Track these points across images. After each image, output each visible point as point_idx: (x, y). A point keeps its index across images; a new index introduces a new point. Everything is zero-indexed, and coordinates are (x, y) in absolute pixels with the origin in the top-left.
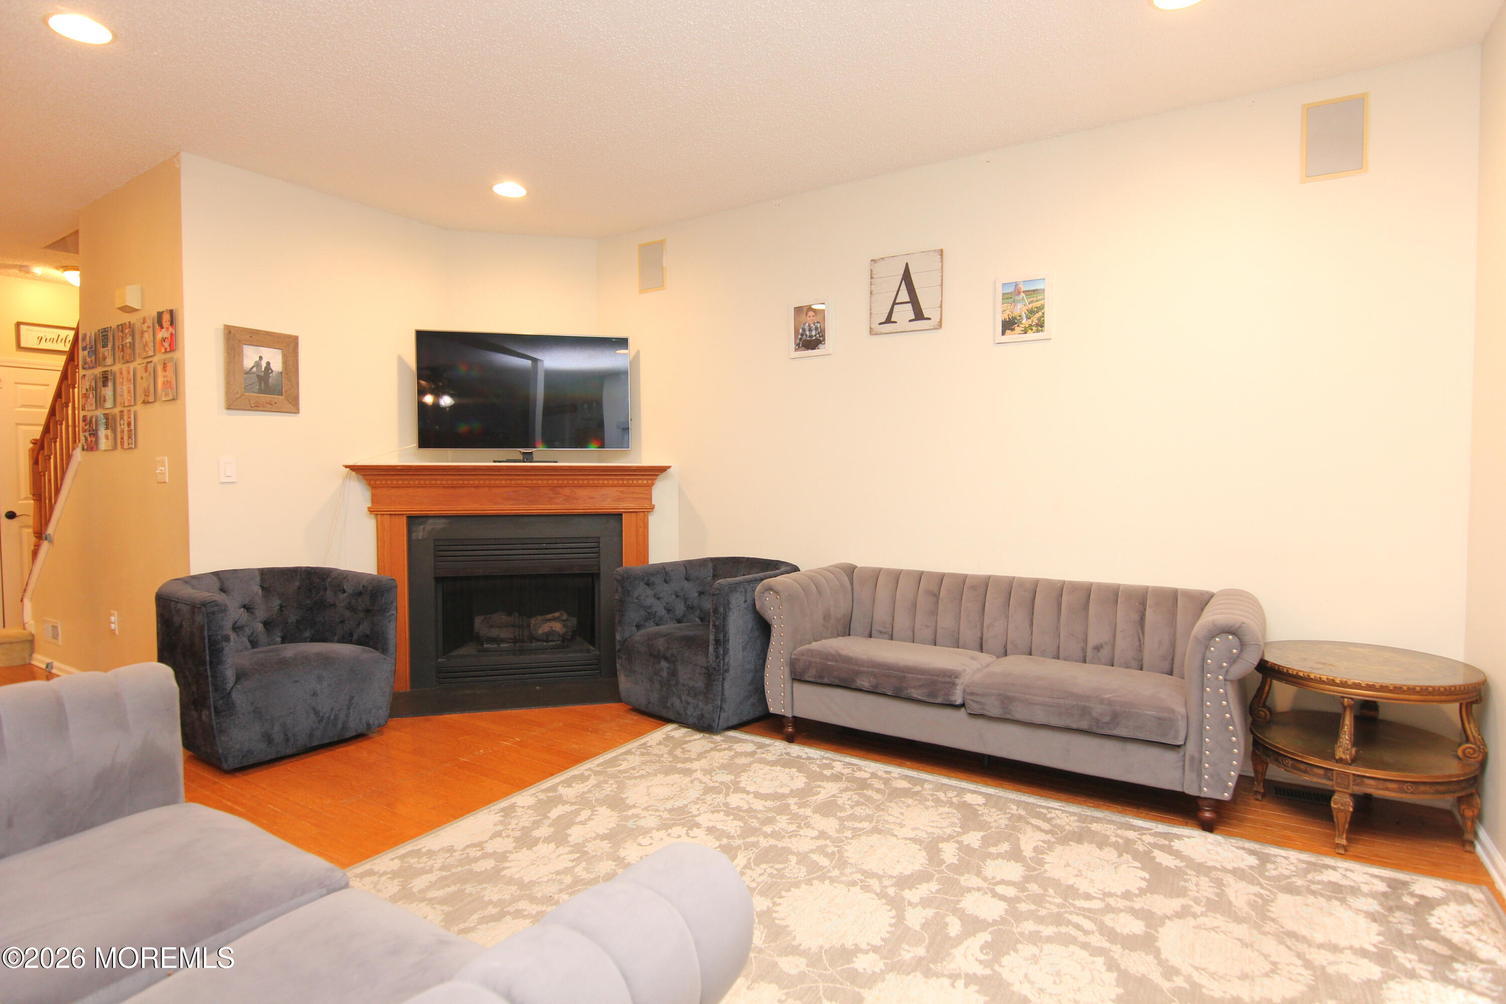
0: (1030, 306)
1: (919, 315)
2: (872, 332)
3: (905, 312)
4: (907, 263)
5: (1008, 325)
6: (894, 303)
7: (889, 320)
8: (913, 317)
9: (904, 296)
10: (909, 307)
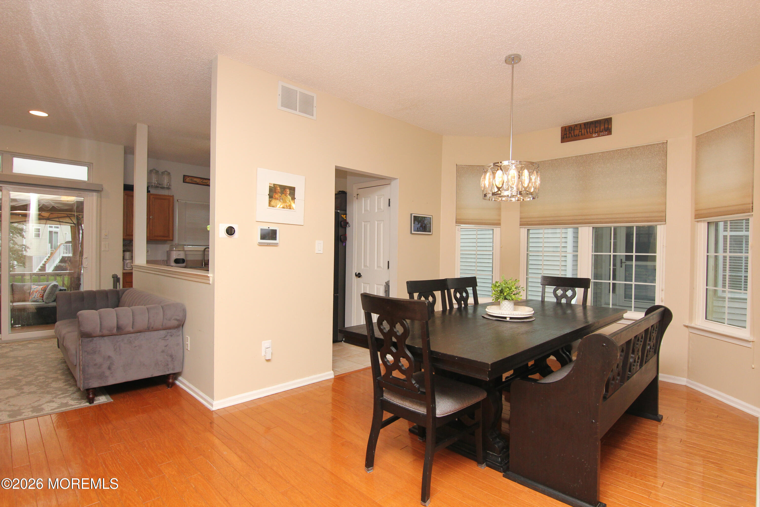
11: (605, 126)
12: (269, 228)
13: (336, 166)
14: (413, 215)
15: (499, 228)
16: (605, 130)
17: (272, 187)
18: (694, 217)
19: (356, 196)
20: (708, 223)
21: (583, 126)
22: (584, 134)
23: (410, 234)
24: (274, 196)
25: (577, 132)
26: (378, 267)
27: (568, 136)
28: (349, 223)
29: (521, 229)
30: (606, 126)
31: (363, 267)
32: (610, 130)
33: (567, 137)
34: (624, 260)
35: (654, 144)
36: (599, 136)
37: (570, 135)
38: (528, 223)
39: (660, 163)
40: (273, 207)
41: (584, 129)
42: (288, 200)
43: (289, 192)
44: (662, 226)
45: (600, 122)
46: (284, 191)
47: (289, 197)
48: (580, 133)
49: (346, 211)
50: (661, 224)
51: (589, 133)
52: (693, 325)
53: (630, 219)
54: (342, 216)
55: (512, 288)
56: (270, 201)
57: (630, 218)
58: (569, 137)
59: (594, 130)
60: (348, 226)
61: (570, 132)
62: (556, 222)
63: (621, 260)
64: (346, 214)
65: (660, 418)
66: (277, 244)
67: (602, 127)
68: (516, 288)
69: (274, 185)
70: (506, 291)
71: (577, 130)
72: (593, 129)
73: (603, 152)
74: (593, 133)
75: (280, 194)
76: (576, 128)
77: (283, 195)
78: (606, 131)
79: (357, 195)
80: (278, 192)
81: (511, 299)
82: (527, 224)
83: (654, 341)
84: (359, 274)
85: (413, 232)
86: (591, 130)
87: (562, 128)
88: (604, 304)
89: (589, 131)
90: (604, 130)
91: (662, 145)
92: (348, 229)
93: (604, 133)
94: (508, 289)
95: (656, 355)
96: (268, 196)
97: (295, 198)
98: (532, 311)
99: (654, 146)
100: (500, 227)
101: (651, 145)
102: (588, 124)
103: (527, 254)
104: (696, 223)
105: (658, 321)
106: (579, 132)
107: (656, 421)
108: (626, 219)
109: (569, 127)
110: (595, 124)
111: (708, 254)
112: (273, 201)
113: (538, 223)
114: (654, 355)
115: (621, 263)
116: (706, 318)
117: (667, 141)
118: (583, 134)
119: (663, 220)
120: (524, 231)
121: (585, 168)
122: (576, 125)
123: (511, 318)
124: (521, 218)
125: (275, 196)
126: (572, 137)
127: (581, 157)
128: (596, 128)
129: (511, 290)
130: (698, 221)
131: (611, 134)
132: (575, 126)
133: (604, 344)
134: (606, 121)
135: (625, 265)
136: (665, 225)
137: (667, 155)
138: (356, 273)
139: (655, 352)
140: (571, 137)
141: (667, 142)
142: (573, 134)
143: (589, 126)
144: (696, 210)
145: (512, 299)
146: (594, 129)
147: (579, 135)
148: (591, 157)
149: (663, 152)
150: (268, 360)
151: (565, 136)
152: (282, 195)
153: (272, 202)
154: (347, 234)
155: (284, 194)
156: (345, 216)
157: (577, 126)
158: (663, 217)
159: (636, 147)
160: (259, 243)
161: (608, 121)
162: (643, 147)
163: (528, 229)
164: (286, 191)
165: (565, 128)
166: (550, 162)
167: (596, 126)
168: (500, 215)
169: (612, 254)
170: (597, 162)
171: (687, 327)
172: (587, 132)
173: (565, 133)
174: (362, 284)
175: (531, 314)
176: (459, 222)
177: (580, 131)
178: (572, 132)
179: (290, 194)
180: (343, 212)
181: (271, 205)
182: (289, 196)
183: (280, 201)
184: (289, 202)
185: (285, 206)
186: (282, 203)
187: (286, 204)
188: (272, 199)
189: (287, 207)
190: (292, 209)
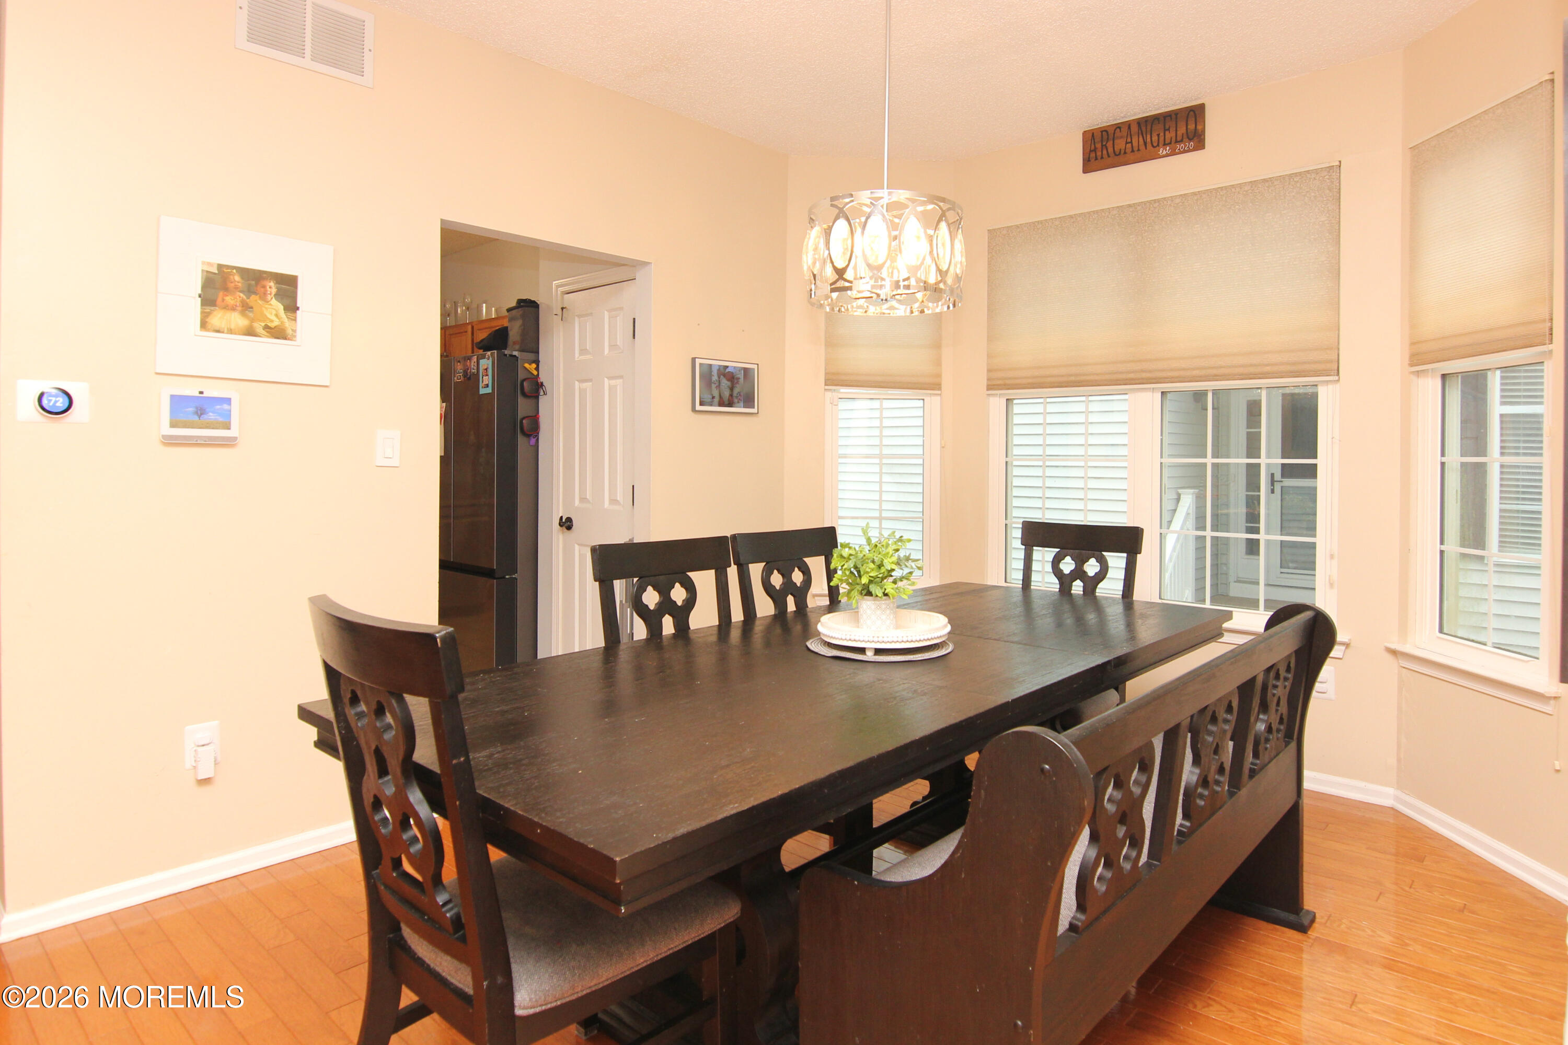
11: (1189, 127)
12: (201, 393)
13: (443, 221)
14: (698, 361)
15: (938, 398)
16: (1188, 137)
17: (215, 274)
18: (1407, 361)
19: (559, 312)
20: (1444, 376)
21: (1134, 128)
22: (1139, 150)
23: (691, 412)
24: (219, 300)
25: (1120, 144)
26: (613, 501)
27: (1099, 154)
28: (544, 384)
29: (992, 399)
30: (1191, 126)
31: (577, 503)
32: (1200, 136)
33: (1096, 159)
34: (1278, 476)
35: (1308, 172)
36: (1173, 153)
37: (1105, 152)
38: (1008, 382)
39: (1322, 219)
40: (216, 331)
41: (1137, 137)
42: (274, 312)
43: (274, 291)
44: (1330, 387)
45: (1176, 118)
46: (257, 284)
47: (276, 304)
48: (1129, 146)
49: (537, 352)
50: (1327, 382)
51: (1149, 146)
52: (1408, 648)
53: (1252, 370)
54: (527, 365)
55: (885, 561)
56: (205, 314)
57: (1251, 365)
58: (1102, 158)
59: (1162, 139)
60: (542, 393)
61: (1104, 144)
62: (1073, 378)
63: (1273, 475)
64: (537, 362)
65: (1306, 922)
66: (235, 439)
67: (1182, 130)
68: (898, 563)
69: (220, 267)
70: (867, 573)
71: (1121, 137)
72: (1158, 135)
73: (1184, 195)
74: (1158, 145)
75: (242, 295)
76: (1118, 133)
77: (253, 297)
78: (1190, 140)
79: (562, 309)
80: (236, 288)
81: (880, 594)
82: (1005, 385)
83: (1284, 708)
84: (569, 520)
85: (698, 407)
86: (1155, 138)
87: (1085, 133)
88: (1235, 582)
89: (1149, 140)
90: (1185, 136)
91: (1329, 172)
92: (543, 401)
93: (1185, 146)
94: (872, 565)
95: (1293, 745)
96: (200, 299)
97: (298, 308)
98: (945, 626)
99: (1308, 176)
100: (940, 395)
101: (1300, 173)
102: (1146, 121)
103: (1006, 462)
104: (1413, 378)
105: (1296, 648)
106: (1127, 143)
107: (1295, 932)
108: (1241, 370)
109: (1102, 132)
110: (1165, 120)
111: (1444, 459)
112: (215, 313)
113: (1029, 384)
114: (1286, 746)
115: (1273, 482)
116: (1441, 630)
117: (1340, 162)
118: (1136, 149)
119: (1333, 370)
120: (997, 403)
121: (1140, 238)
122: (1118, 127)
123: (878, 651)
124: (989, 371)
125: (223, 300)
126: (1109, 156)
127: (1131, 210)
128: (1167, 133)
129: (883, 570)
130: (1418, 373)
131: (1204, 148)
132: (1115, 127)
133: (1047, 767)
134: (1192, 113)
135: (1282, 487)
136: (1338, 386)
137: (1340, 198)
138: (561, 517)
139: (1289, 736)
140: (1107, 156)
141: (1340, 166)
142: (1110, 150)
143: (1149, 128)
144: (1413, 344)
145: (886, 595)
146: (1162, 134)
147: (1125, 153)
148: (1155, 208)
149: (1330, 190)
150: (206, 781)
151: (1093, 155)
152: (247, 298)
153: (211, 316)
154: (540, 414)
155: (255, 293)
156: (534, 366)
157: (1120, 128)
158: (1331, 361)
159: (1265, 181)
160: (163, 436)
161: (1196, 113)
162: (1281, 178)
163: (1007, 400)
164: (264, 287)
165: (1093, 133)
166: (1057, 223)
167: (1167, 127)
168: (938, 363)
169: (1209, 460)
170: (1170, 221)
171: (1394, 652)
172: (1145, 144)
173: (1093, 146)
174: (577, 547)
175: (944, 636)
176: (834, 380)
177: (1129, 140)
178: (1110, 144)
179: (279, 296)
180: (531, 356)
181: (209, 326)
182: (274, 302)
183: (243, 313)
184: (273, 318)
185: (260, 330)
186: (252, 321)
187: (263, 324)
188: (212, 308)
189: (267, 332)
190: (286, 339)
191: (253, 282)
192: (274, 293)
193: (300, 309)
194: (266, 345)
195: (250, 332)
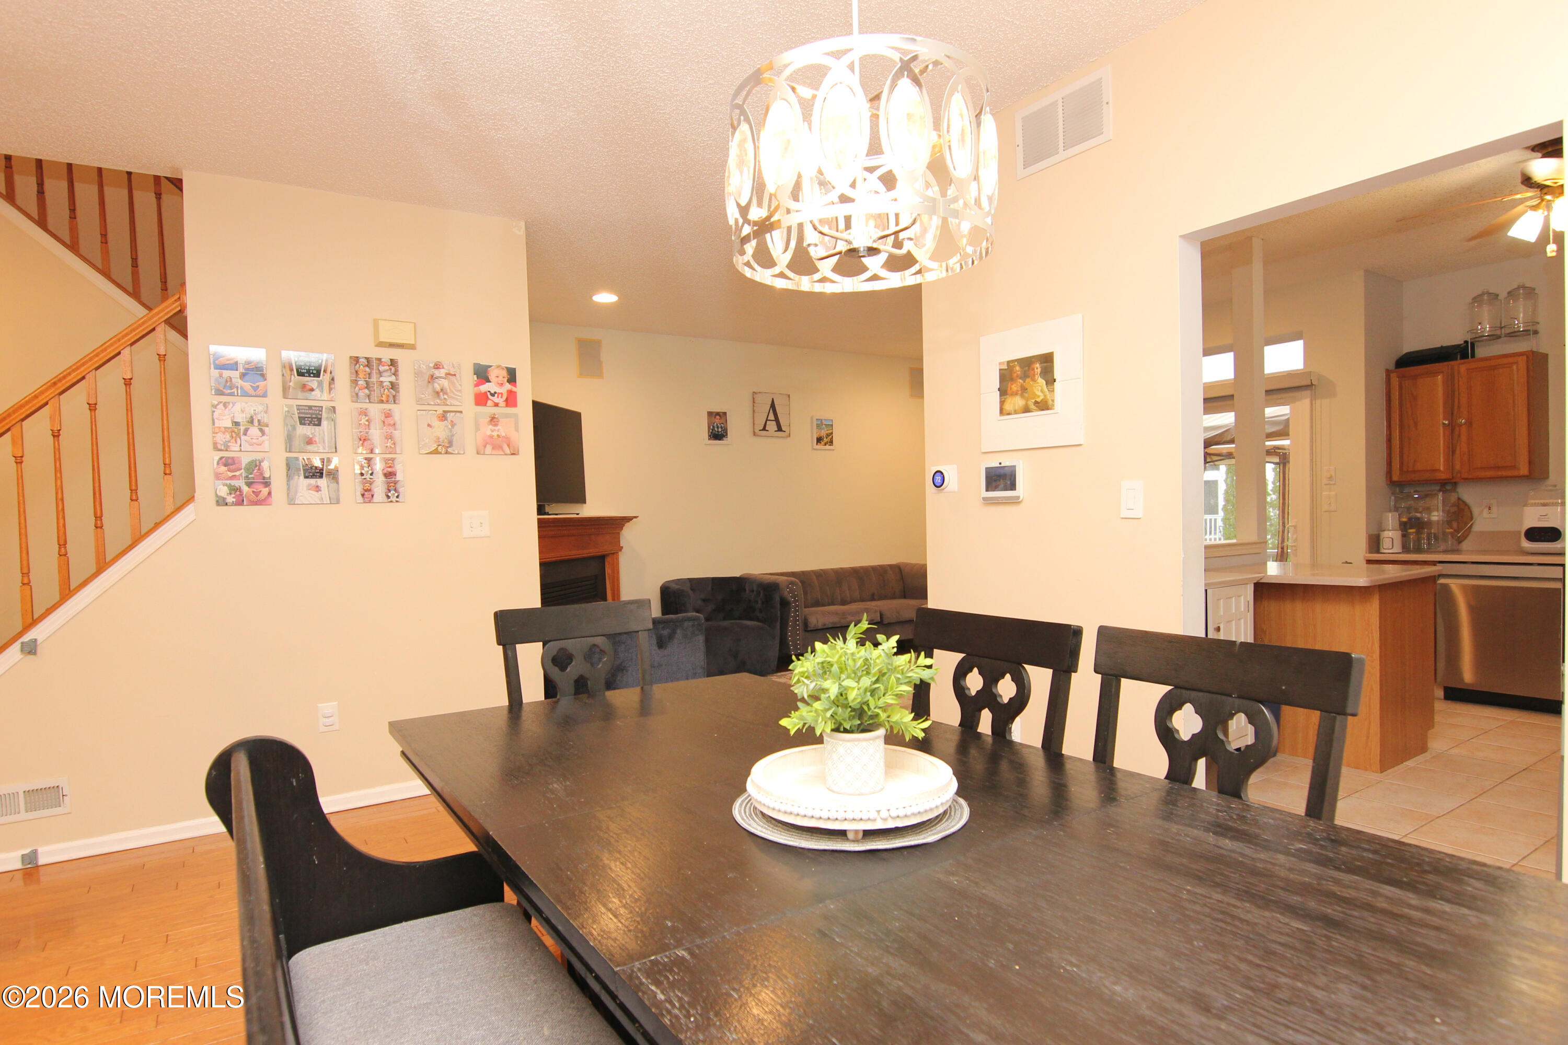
0: (827, 432)
1: (780, 429)
2: (755, 434)
3: (772, 426)
4: (773, 399)
5: (819, 440)
6: (767, 420)
7: (764, 429)
8: (777, 429)
9: (771, 417)
10: (774, 423)
12: (1000, 464)
24: (1009, 389)
40: (1009, 414)
42: (1040, 388)
43: (1039, 370)
46: (1029, 369)
47: (1041, 381)
56: (1002, 403)
66: (1017, 497)
69: (1009, 362)
75: (1021, 381)
77: (1028, 380)
80: (1018, 376)
96: (999, 392)
112: (1007, 400)
125: (1011, 388)
152: (1024, 382)
153: (1005, 403)
155: (1028, 377)
160: (983, 498)
164: (1033, 369)
179: (1043, 373)
181: (1004, 412)
183: (1022, 396)
184: (1039, 393)
185: (1032, 407)
186: (1027, 400)
187: (1033, 401)
188: (1005, 397)
189: (1037, 407)
190: (1048, 409)
191: (1027, 368)
192: (1039, 373)
193: (1057, 380)
194: (1037, 417)
195: (1026, 410)
